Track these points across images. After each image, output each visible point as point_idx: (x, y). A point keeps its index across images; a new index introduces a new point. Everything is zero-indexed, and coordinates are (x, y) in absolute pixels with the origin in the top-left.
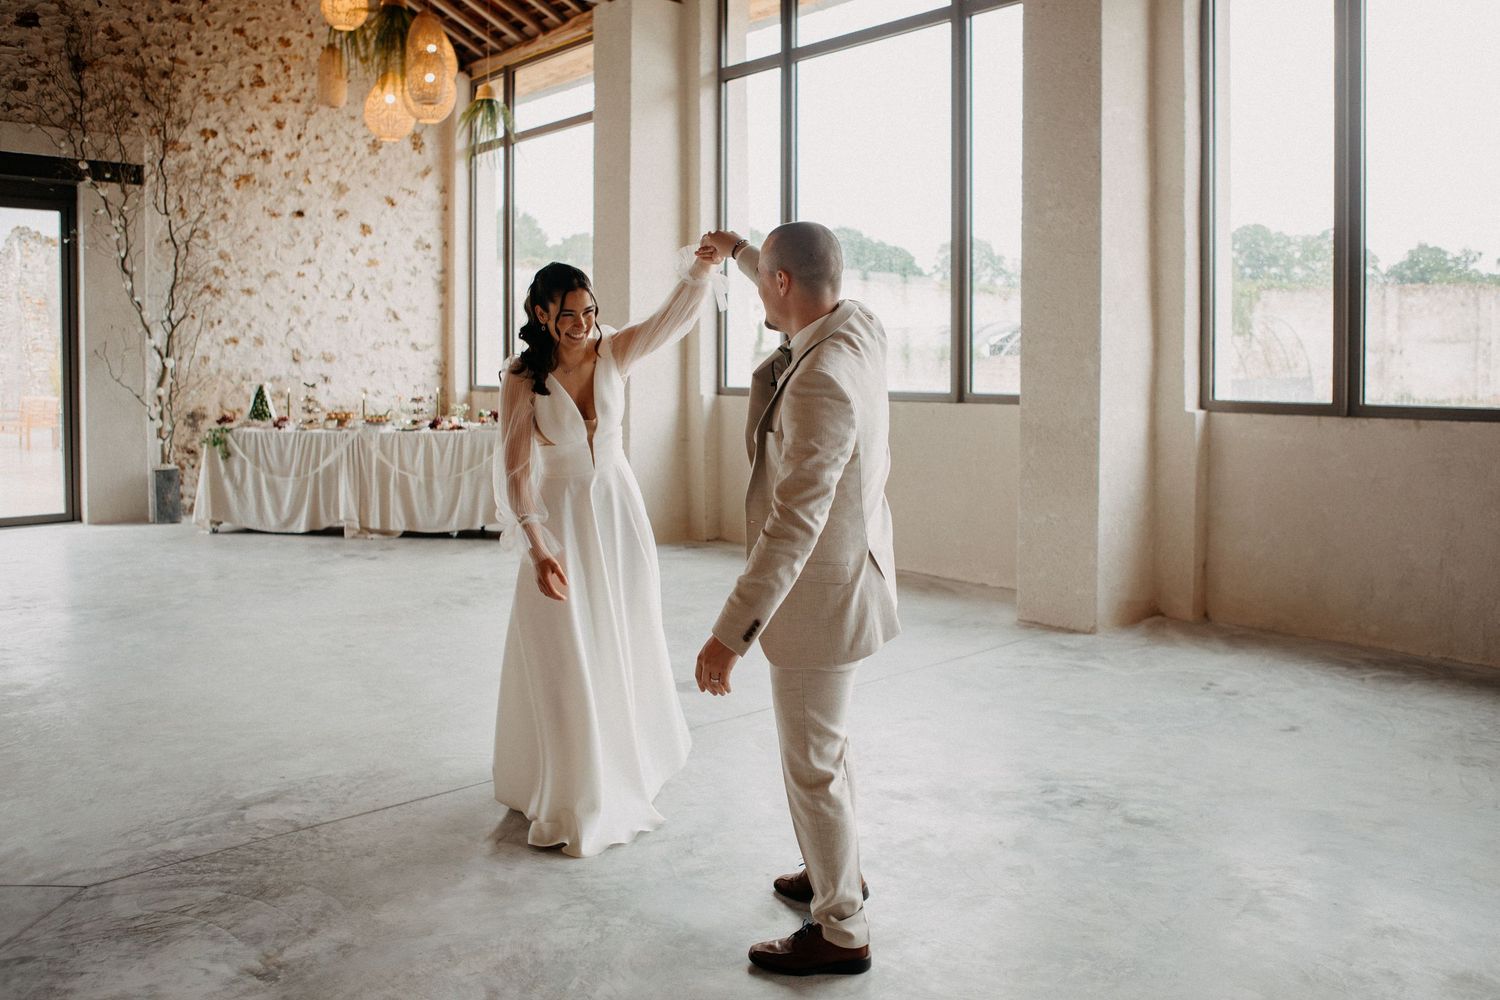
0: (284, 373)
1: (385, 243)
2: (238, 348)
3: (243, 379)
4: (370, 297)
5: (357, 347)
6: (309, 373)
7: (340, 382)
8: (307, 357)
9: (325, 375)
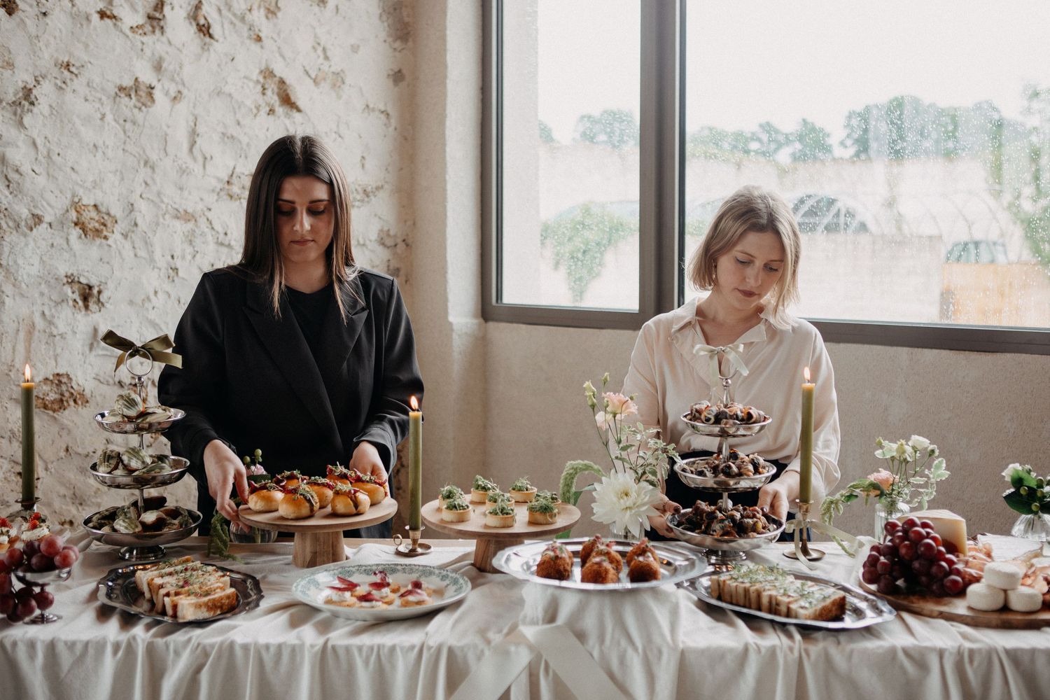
5: (181, 189)
6: (29, 275)
7: (131, 303)
8: (24, 217)
9: (83, 280)
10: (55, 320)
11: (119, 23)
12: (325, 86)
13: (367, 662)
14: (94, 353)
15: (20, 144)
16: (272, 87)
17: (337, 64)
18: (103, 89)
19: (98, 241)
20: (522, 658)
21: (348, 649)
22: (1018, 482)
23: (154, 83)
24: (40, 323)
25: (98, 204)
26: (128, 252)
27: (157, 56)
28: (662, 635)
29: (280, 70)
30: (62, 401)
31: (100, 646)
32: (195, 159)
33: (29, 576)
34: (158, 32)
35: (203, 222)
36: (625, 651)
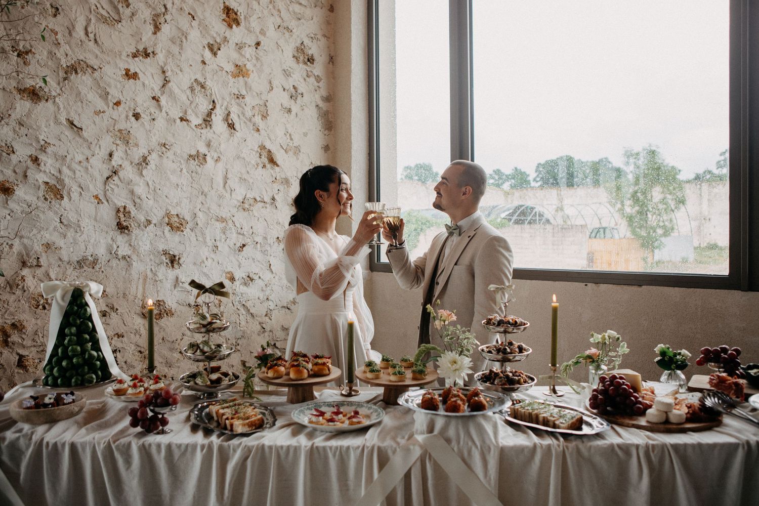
0: (101, 251)
1: (258, 44)
2: (12, 205)
3: (24, 264)
4: (237, 126)
5: (219, 206)
6: (145, 250)
7: (195, 264)
8: (142, 221)
9: (171, 253)
10: (157, 273)
11: (189, 123)
12: (291, 153)
13: (334, 455)
14: (176, 290)
15: (141, 184)
16: (264, 154)
17: (297, 141)
18: (182, 157)
19: (179, 233)
20: (417, 452)
21: (324, 448)
22: (663, 354)
23: (207, 153)
24: (150, 274)
25: (179, 214)
26: (193, 239)
27: (208, 139)
28: (490, 439)
29: (269, 145)
30: (160, 314)
31: (194, 447)
32: (226, 191)
33: (157, 409)
34: (208, 127)
35: (230, 222)
36: (471, 448)
